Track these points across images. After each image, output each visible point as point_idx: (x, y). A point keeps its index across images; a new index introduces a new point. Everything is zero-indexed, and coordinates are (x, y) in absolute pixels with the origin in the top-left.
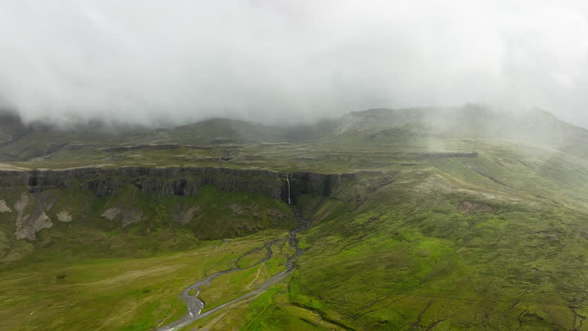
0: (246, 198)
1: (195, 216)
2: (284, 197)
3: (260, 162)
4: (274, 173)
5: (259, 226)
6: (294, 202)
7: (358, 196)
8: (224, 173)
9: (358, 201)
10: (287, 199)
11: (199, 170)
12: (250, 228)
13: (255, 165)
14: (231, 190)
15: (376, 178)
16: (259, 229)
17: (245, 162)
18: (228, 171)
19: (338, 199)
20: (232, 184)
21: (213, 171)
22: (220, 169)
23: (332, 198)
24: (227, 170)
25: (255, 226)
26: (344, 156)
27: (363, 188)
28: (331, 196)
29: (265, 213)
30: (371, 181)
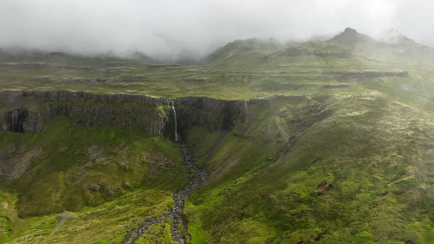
0: (112, 135)
1: (33, 164)
2: (168, 132)
3: (141, 84)
4: (153, 99)
5: (127, 183)
6: (183, 138)
7: (279, 135)
8: (83, 99)
9: (280, 142)
10: (173, 134)
11: (47, 94)
12: (112, 187)
13: (132, 87)
14: (91, 124)
15: (300, 106)
16: (127, 188)
17: (122, 84)
18: (89, 97)
19: (246, 138)
20: (94, 115)
21: (68, 95)
22: (77, 93)
23: (235, 135)
24: (87, 94)
25: (119, 185)
26: (243, 77)
27: (283, 121)
28: (235, 131)
29: (138, 160)
30: (293, 111)
